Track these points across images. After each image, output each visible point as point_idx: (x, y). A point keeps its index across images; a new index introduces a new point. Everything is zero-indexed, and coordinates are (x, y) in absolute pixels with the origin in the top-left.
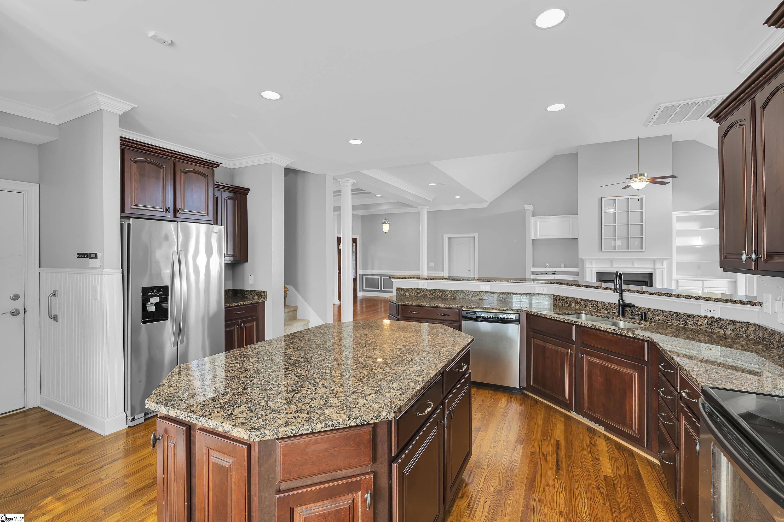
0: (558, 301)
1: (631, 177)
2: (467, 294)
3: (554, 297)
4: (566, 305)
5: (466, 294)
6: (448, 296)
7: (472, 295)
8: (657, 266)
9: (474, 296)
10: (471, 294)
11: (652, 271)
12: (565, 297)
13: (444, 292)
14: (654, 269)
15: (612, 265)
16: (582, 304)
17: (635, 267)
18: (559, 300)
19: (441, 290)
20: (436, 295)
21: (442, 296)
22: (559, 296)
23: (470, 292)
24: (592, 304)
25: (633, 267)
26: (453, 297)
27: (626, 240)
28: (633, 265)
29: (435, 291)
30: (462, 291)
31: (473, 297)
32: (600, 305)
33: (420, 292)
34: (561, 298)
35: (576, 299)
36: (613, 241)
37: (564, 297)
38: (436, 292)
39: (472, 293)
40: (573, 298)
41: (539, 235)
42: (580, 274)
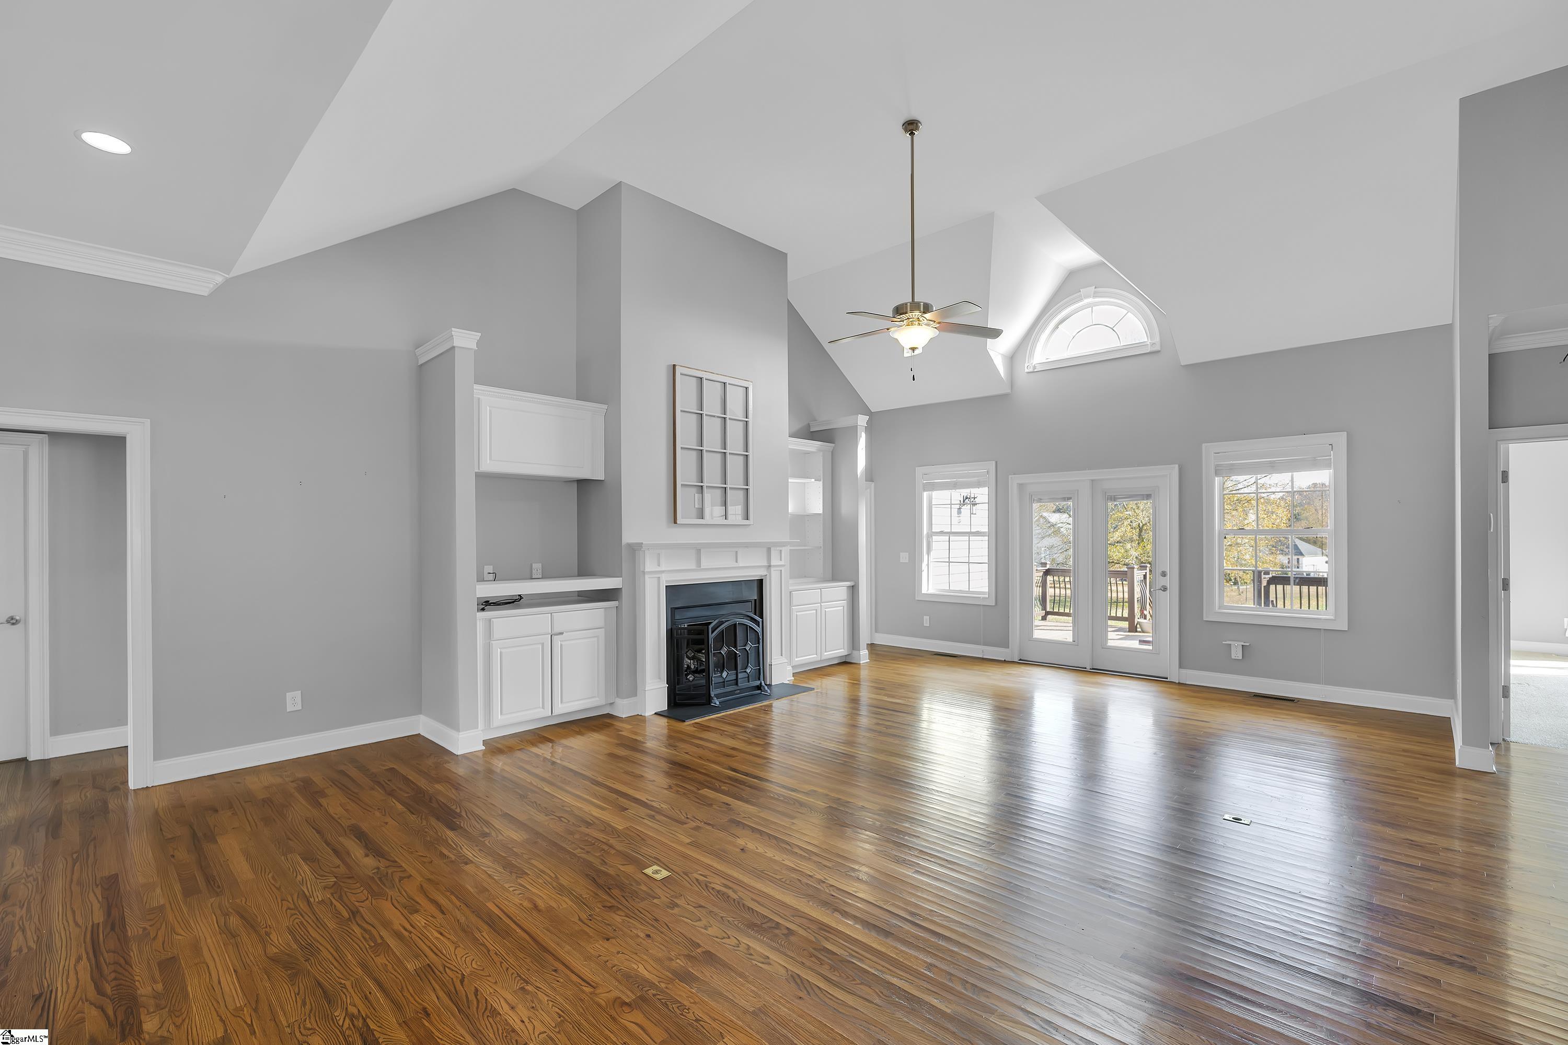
8: (774, 562)
11: (765, 572)
14: (769, 568)
25: (736, 565)
27: (720, 493)
36: (697, 495)
41: (490, 459)
42: (625, 594)
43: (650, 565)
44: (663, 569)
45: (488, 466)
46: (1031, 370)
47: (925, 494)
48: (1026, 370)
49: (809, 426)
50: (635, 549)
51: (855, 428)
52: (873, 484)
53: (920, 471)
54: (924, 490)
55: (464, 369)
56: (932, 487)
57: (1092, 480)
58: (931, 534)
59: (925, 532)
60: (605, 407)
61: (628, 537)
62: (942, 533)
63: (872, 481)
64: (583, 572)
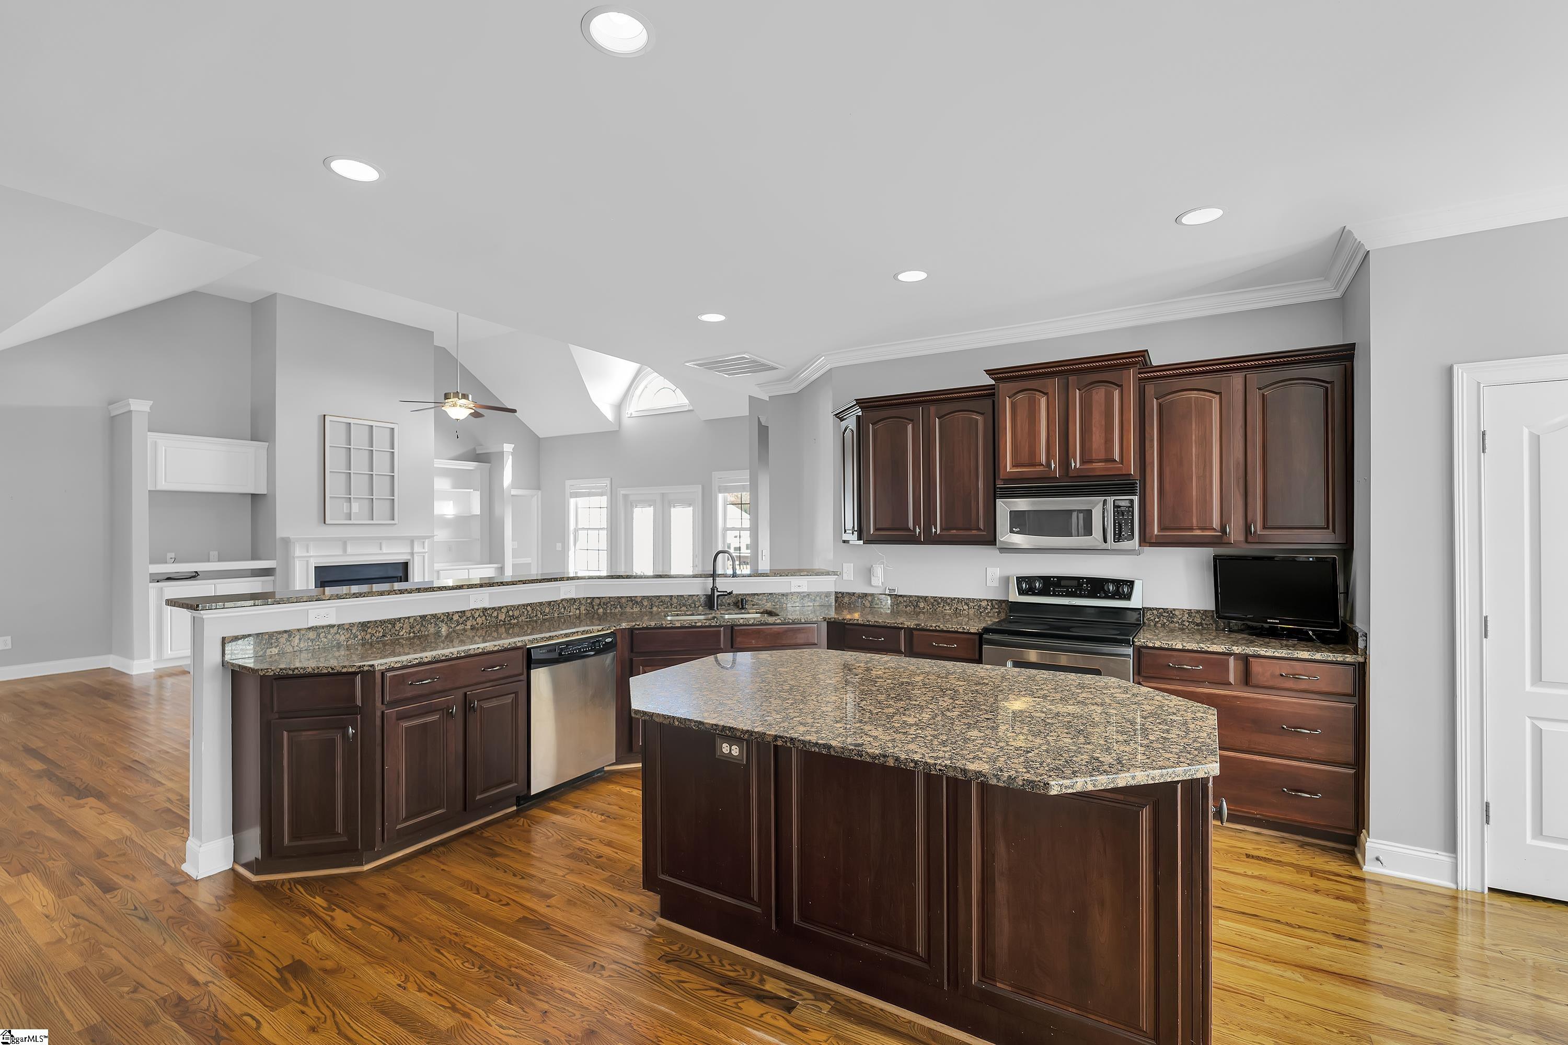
0: (596, 607)
1: (447, 396)
2: (446, 620)
3: (589, 601)
4: (613, 611)
5: (442, 621)
6: (401, 633)
7: (457, 621)
8: (416, 549)
9: (461, 622)
10: (455, 619)
11: (409, 557)
12: (612, 597)
13: (390, 626)
14: (412, 554)
15: (345, 550)
16: (645, 603)
17: (384, 552)
18: (600, 604)
19: (383, 622)
20: (368, 636)
21: (384, 636)
22: (599, 598)
23: (453, 615)
24: (662, 601)
25: (380, 552)
26: (412, 634)
27: (366, 503)
28: (381, 549)
29: (364, 626)
30: (434, 616)
31: (458, 625)
32: (675, 601)
33: (319, 635)
34: (603, 601)
35: (633, 598)
36: (345, 504)
37: (610, 598)
38: (368, 628)
39: (456, 617)
40: (627, 597)
41: (165, 481)
42: (278, 572)
43: (298, 551)
44: (312, 554)
45: (163, 485)
46: (629, 416)
47: (572, 501)
48: (627, 416)
49: (475, 449)
50: (286, 542)
51: (501, 454)
52: (540, 492)
53: (568, 483)
54: (571, 497)
55: (139, 425)
56: (576, 495)
57: (663, 494)
58: (576, 530)
59: (572, 527)
60: (268, 444)
61: (281, 533)
62: (583, 529)
63: (539, 489)
64: (254, 557)
